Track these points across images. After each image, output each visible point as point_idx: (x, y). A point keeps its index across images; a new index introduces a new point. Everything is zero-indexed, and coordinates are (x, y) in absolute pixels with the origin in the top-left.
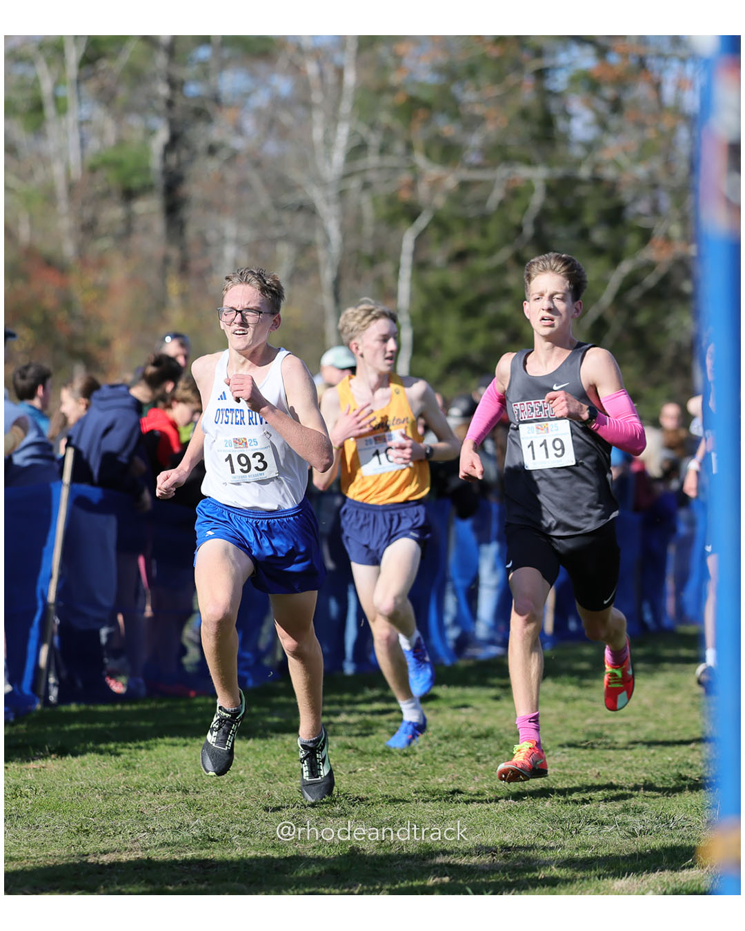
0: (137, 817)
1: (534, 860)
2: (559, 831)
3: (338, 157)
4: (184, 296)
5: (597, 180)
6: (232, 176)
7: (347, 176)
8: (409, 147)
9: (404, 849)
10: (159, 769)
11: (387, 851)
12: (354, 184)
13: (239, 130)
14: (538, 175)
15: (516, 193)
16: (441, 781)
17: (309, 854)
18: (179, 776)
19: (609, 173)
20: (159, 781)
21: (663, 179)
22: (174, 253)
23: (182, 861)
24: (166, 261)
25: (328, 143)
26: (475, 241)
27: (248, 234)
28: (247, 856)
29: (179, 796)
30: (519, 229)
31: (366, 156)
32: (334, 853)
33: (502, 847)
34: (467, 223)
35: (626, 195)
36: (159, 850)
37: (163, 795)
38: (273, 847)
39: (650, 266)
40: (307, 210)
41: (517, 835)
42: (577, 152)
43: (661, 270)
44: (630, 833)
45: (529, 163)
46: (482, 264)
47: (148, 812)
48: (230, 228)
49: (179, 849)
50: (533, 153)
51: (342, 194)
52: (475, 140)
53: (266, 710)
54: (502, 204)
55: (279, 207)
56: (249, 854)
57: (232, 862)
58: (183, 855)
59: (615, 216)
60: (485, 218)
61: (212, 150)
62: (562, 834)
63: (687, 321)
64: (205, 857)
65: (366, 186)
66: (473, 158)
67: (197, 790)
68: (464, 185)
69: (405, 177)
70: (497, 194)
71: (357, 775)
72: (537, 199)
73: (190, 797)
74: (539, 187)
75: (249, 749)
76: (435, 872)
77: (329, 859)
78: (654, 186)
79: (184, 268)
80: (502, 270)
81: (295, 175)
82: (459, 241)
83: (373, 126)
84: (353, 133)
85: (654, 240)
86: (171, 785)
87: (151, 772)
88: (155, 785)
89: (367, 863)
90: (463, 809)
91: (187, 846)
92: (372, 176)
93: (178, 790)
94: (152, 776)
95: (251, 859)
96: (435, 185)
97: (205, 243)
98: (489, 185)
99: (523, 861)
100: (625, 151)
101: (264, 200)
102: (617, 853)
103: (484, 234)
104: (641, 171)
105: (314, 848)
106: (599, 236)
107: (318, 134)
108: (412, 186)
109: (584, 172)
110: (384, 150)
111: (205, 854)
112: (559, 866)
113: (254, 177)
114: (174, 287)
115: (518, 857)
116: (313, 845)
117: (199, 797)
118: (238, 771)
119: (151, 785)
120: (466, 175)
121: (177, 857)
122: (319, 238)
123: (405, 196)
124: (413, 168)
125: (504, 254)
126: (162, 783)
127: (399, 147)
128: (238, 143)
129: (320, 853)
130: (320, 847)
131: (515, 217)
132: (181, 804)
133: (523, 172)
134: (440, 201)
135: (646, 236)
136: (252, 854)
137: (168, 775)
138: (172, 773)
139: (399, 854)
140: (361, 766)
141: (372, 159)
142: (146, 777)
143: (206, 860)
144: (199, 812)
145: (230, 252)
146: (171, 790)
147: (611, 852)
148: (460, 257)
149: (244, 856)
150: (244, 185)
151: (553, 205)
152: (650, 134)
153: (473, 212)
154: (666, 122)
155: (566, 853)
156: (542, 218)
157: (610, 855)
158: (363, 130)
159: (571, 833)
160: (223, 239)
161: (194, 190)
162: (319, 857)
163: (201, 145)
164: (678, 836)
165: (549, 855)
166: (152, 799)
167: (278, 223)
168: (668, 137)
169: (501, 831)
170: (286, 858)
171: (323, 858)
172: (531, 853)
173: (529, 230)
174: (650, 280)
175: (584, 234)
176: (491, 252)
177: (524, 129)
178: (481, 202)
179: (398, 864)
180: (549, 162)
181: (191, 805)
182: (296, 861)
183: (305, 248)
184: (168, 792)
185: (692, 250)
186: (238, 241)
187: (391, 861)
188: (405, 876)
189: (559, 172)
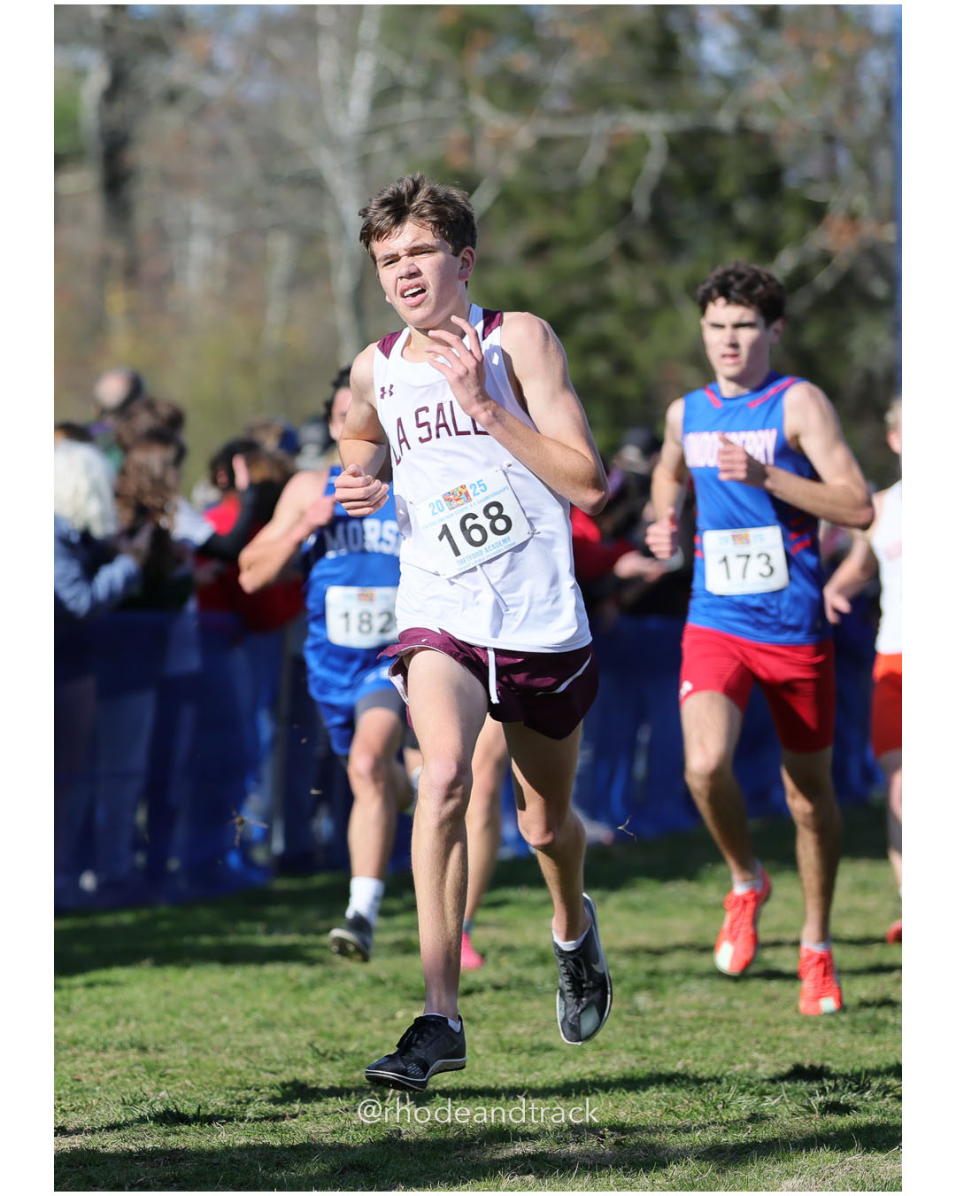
0: (72, 1088)
1: (661, 1148)
2: (698, 1105)
3: (358, 104)
4: (132, 314)
5: (743, 131)
6: (202, 135)
7: (372, 132)
8: (464, 88)
9: (467, 1132)
10: (103, 1015)
11: (442, 1135)
12: (381, 145)
13: (210, 67)
14: (655, 126)
15: (623, 153)
16: (520, 1031)
17: (328, 1140)
18: (133, 1024)
19: (761, 122)
20: (105, 1034)
21: (843, 129)
22: (118, 252)
23: (139, 1153)
24: (105, 262)
25: (343, 83)
26: (560, 225)
27: (227, 222)
28: (234, 1144)
29: (133, 1056)
30: (627, 206)
31: (399, 101)
32: (363, 1138)
33: (611, 1128)
34: (548, 199)
35: (784, 150)
36: (104, 1136)
37: (110, 1055)
38: (272, 1131)
39: (826, 259)
40: (313, 183)
41: (634, 1110)
42: (711, 90)
43: (842, 263)
44: (804, 1107)
45: (641, 106)
46: (569, 260)
47: (87, 1081)
48: (201, 212)
49: (135, 1134)
50: (649, 94)
51: (365, 161)
52: (561, 74)
53: (260, 927)
54: (603, 171)
55: (271, 178)
56: (237, 1142)
57: (212, 1153)
58: (140, 1144)
59: (769, 184)
60: (574, 191)
61: (172, 97)
62: (702, 1109)
63: (882, 339)
64: (174, 1147)
65: (400, 147)
66: (557, 102)
67: (160, 1046)
68: (545, 143)
69: (456, 133)
70: (595, 156)
71: (395, 1023)
72: (655, 163)
73: (151, 1057)
74: (658, 144)
75: (236, 986)
76: (513, 1167)
77: (355, 1148)
78: (830, 139)
79: (131, 272)
80: (600, 268)
81: (294, 132)
82: (535, 226)
83: (408, 58)
84: (381, 70)
85: (828, 219)
86: (121, 1039)
87: (91, 1020)
88: (97, 1039)
89: (412, 1155)
90: (555, 1073)
91: (146, 1130)
92: (411, 133)
93: (132, 1046)
94: (95, 1026)
95: (240, 1149)
96: (502, 143)
97: (162, 235)
98: (582, 143)
99: (645, 1151)
100: (785, 88)
101: (248, 168)
102: (785, 1137)
103: (571, 213)
104: (807, 116)
105: (334, 1132)
106: (745, 212)
107: (327, 68)
108: (469, 145)
109: (725, 120)
110: (427, 93)
111: (174, 1141)
112: (698, 1158)
113: (235, 137)
114: (117, 301)
115: (636, 1144)
116: (331, 1127)
117: (163, 1056)
118: (219, 1018)
119: (92, 1040)
120: (548, 127)
121: (131, 1147)
122: (328, 223)
123: (459, 161)
124: (470, 121)
125: (605, 244)
126: (110, 1036)
127: (448, 88)
128: (210, 87)
129: (343, 1140)
130: (343, 1130)
131: (618, 188)
132: (137, 1068)
133: (634, 122)
134: (509, 168)
135: (817, 213)
136: (243, 1141)
137: (116, 1023)
138: (122, 1021)
139: (460, 1141)
140: (400, 1009)
141: (409, 108)
142: (86, 1027)
143: (175, 1151)
144: (162, 1079)
145: (200, 248)
146: (121, 1047)
147: (776, 1136)
148: (538, 250)
149: (231, 1145)
150: (219, 149)
151: (677, 172)
152: (823, 62)
153: (558, 183)
154: (847, 45)
155: (709, 1137)
156: (663, 190)
157: (776, 1140)
158: (396, 65)
159: (716, 1108)
160: (188, 229)
161: (145, 157)
162: (341, 1145)
163: (154, 89)
164: (877, 1112)
165: (685, 1140)
166: (93, 1061)
167: (268, 204)
168: (849, 66)
169: (611, 1105)
170: (293, 1148)
171: (348, 1147)
172: (657, 1138)
173: (642, 207)
174: (824, 280)
175: (724, 211)
176: (583, 240)
177: (632, 58)
178: (570, 168)
179: (458, 1156)
180: (669, 106)
181: (150, 1069)
182: (306, 1152)
183: (310, 239)
184: (117, 1049)
185: (888, 233)
186: (214, 234)
187: (449, 1152)
188: (468, 1172)
189: (686, 121)
